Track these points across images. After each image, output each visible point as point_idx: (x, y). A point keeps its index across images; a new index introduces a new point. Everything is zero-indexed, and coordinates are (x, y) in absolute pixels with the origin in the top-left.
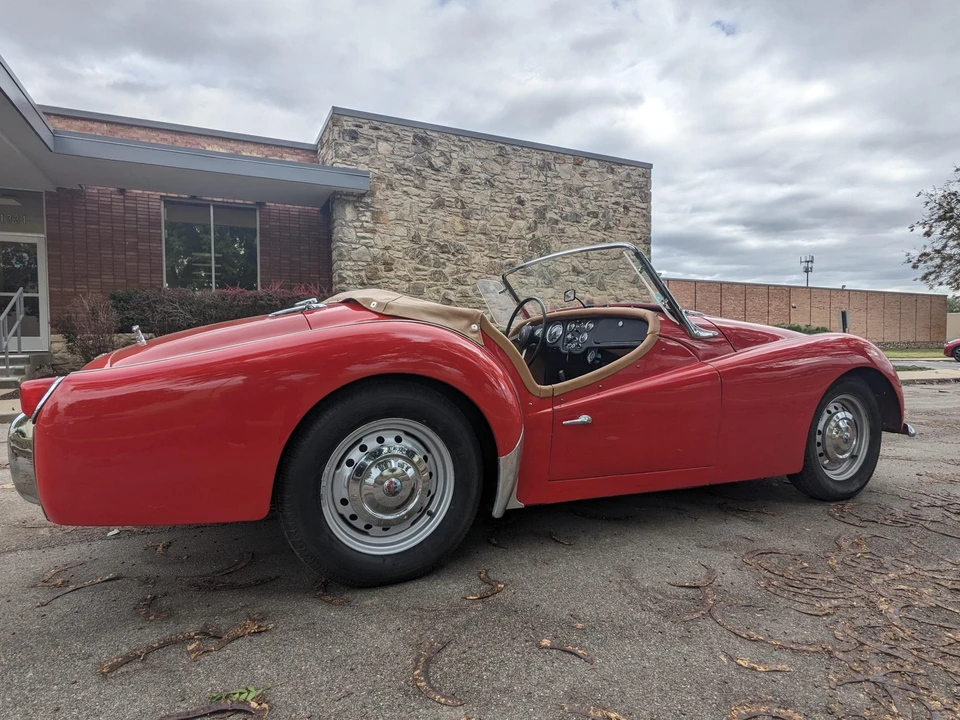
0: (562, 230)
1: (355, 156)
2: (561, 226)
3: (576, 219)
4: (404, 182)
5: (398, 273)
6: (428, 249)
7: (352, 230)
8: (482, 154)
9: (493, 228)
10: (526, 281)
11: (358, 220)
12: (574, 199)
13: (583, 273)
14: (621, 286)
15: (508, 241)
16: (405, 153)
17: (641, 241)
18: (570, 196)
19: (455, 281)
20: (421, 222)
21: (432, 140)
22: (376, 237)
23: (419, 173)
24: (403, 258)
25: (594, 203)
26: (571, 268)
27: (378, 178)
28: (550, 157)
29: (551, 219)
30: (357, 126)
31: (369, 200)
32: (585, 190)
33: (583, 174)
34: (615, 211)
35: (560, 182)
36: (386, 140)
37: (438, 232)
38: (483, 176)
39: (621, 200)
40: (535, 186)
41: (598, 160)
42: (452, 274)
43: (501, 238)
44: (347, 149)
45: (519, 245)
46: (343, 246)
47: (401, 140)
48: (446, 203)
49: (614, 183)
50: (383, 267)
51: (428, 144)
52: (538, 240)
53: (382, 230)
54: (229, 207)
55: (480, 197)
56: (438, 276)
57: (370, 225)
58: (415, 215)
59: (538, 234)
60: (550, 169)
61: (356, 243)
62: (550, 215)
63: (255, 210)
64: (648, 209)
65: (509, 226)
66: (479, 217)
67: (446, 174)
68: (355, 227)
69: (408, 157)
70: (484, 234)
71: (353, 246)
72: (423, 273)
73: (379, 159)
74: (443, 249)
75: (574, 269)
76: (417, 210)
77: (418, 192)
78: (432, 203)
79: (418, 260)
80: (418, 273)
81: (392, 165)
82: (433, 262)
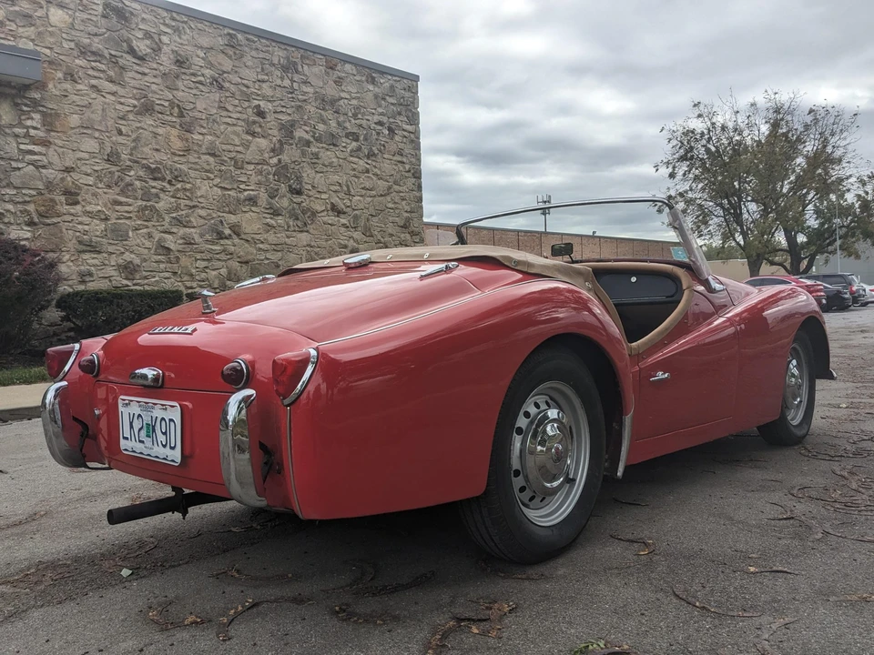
0: (316, 156)
1: (13, 27)
2: (314, 150)
3: (332, 141)
4: (91, 72)
5: (88, 208)
6: (132, 173)
7: (10, 139)
8: (205, 42)
9: (225, 147)
10: (273, 222)
11: (20, 124)
12: (328, 114)
13: (344, 213)
14: (390, 231)
15: (246, 166)
16: (92, 29)
17: (410, 174)
18: (324, 109)
19: (174, 222)
20: (120, 133)
21: (132, 13)
22: (51, 151)
23: (113, 61)
24: (95, 185)
25: (353, 121)
26: (329, 206)
27: (51, 63)
28: (297, 55)
29: (301, 139)
31: (37, 96)
32: (341, 102)
33: (339, 82)
34: (378, 134)
35: (310, 90)
36: (61, 6)
37: (146, 150)
38: (207, 72)
39: (385, 119)
40: (278, 93)
41: (356, 65)
42: (169, 211)
43: (236, 162)
45: (261, 173)
47: (85, 7)
48: (157, 108)
49: (376, 97)
51: (126, 19)
52: (285, 167)
53: (59, 142)
55: (205, 103)
56: (148, 214)
57: (41, 134)
58: (110, 123)
59: (285, 158)
60: (297, 72)
61: (17, 160)
62: (299, 133)
64: (416, 134)
65: (247, 146)
66: (204, 131)
67: (155, 66)
68: (17, 136)
69: (96, 35)
70: (213, 155)
71: (14, 164)
72: (127, 208)
73: (52, 34)
74: (155, 173)
75: (334, 208)
76: (113, 114)
77: (113, 88)
78: (135, 106)
79: (117, 190)
80: (118, 208)
81: (72, 45)
82: (140, 192)
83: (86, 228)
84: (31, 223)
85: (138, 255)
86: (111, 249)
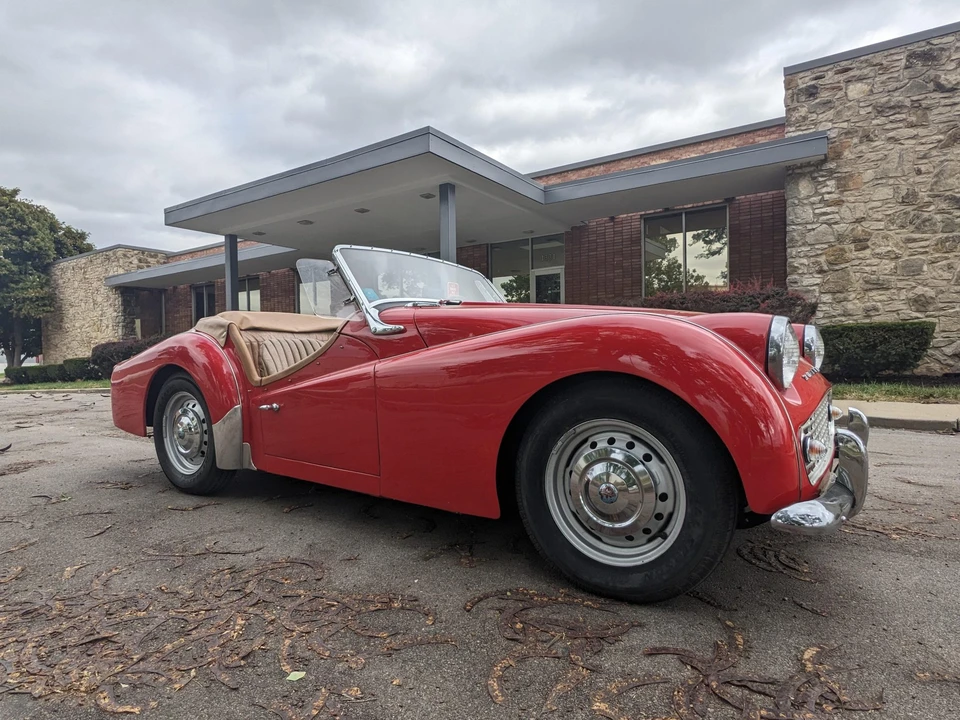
1: (814, 116)
4: (889, 126)
5: (878, 251)
6: (932, 208)
7: (808, 208)
11: (817, 193)
16: (893, 85)
20: (919, 172)
21: (943, 49)
22: (844, 209)
23: (916, 106)
24: (886, 228)
27: (846, 134)
30: (816, 78)
31: (832, 165)
36: (860, 79)
37: (951, 181)
44: (803, 111)
46: (794, 230)
47: (884, 69)
50: (852, 246)
51: (934, 58)
54: (699, 211)
56: (950, 245)
57: (834, 196)
58: (907, 166)
61: (813, 223)
63: (725, 207)
68: (813, 204)
69: (897, 89)
71: (809, 227)
72: (922, 244)
73: (849, 108)
76: (912, 156)
77: (913, 132)
78: (940, 141)
79: (912, 228)
80: (910, 245)
81: (870, 109)
82: (940, 226)
83: (874, 268)
84: (821, 271)
85: (933, 288)
86: (900, 285)
